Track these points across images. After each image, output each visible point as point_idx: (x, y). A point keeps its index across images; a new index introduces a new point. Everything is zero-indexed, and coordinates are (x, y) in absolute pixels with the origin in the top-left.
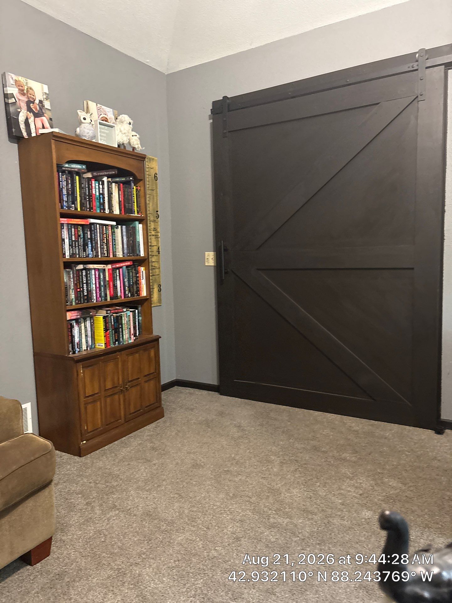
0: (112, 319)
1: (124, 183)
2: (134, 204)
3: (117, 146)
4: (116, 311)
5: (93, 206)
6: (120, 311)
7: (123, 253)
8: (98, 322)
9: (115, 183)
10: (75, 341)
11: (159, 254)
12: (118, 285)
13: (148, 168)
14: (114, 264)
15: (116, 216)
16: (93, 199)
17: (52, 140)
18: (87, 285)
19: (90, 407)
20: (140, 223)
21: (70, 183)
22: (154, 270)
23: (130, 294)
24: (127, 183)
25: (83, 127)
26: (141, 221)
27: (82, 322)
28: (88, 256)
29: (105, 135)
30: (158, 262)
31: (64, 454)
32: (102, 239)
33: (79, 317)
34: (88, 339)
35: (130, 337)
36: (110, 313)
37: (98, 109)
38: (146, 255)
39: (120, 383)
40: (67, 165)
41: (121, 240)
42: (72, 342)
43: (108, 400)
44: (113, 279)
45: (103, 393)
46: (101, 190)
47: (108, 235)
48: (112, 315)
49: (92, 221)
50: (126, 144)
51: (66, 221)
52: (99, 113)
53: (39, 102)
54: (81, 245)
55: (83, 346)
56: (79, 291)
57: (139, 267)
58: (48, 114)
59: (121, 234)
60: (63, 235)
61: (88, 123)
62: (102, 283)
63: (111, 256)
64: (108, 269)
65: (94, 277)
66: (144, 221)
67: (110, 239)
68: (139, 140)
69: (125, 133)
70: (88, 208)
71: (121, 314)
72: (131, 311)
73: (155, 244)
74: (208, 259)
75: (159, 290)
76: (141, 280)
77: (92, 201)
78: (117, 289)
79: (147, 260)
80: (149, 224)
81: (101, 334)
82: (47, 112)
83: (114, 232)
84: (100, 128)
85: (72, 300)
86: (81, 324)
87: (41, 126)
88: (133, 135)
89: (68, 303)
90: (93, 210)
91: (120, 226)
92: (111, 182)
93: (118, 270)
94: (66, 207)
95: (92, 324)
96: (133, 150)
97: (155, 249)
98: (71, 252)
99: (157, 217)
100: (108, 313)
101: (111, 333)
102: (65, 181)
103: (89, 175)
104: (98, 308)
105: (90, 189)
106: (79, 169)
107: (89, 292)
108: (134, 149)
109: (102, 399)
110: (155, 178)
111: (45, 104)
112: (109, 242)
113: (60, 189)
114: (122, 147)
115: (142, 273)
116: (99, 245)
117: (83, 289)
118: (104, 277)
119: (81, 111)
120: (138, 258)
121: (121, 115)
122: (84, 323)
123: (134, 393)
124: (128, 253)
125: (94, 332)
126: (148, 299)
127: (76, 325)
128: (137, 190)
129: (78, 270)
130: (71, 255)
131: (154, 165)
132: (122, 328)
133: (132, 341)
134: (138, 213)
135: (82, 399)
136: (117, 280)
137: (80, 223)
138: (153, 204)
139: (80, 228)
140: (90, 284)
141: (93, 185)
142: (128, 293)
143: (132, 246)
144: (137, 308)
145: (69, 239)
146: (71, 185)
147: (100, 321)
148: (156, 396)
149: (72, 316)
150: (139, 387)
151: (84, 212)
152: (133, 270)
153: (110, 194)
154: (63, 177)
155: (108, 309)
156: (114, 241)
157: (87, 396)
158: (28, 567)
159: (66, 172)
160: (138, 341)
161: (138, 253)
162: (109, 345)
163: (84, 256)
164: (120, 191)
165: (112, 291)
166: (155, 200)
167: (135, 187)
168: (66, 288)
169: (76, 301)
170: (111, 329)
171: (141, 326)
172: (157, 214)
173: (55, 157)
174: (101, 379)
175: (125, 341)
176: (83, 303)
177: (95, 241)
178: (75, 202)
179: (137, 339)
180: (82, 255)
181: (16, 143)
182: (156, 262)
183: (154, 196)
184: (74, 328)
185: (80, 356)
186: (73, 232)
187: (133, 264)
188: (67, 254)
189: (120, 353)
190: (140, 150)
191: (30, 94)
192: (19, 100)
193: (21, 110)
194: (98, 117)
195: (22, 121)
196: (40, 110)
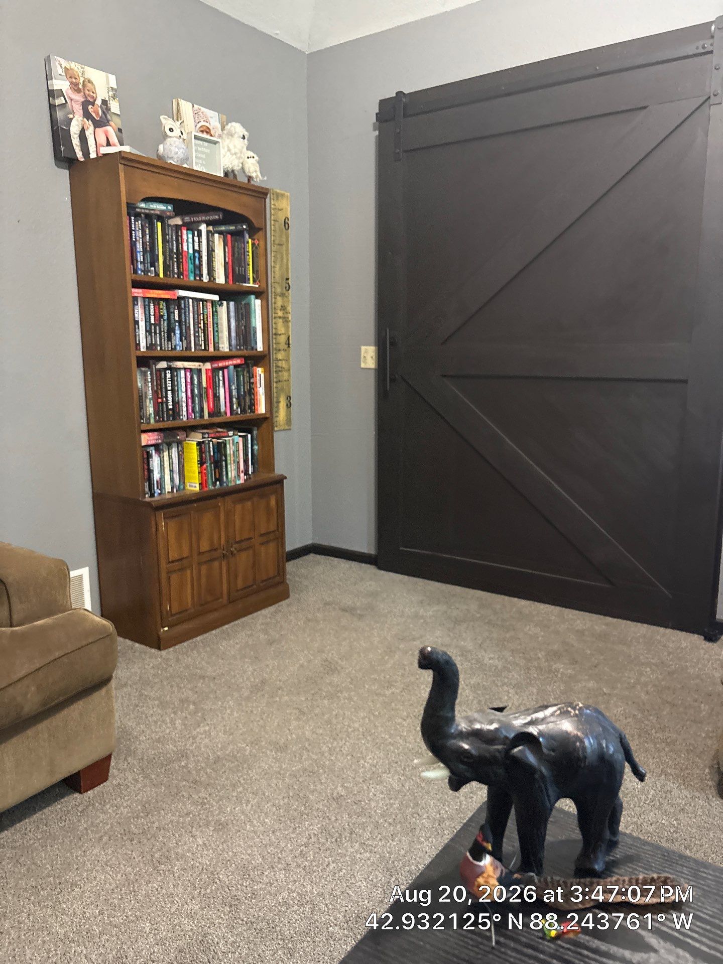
0: (211, 446)
1: (232, 233)
2: (248, 267)
3: (222, 175)
5: (183, 270)
6: (223, 435)
7: (230, 345)
8: (189, 451)
9: (219, 234)
10: (154, 478)
11: (289, 347)
12: (221, 394)
13: (274, 209)
14: (215, 362)
15: (219, 287)
16: (184, 258)
17: (120, 165)
18: (173, 394)
19: (174, 577)
20: (257, 298)
21: (147, 232)
22: (280, 373)
23: (239, 410)
24: (237, 235)
25: (168, 144)
26: (258, 294)
27: (164, 449)
28: (175, 349)
29: (203, 156)
30: (287, 361)
31: (137, 645)
32: (196, 322)
33: (160, 441)
34: (175, 475)
35: (238, 476)
36: (208, 438)
37: (196, 113)
38: (267, 349)
39: (222, 546)
40: (143, 205)
41: (227, 323)
42: (150, 479)
43: (204, 569)
44: (213, 384)
45: (195, 557)
46: (196, 244)
47: (207, 315)
48: (211, 441)
49: (182, 293)
50: (238, 172)
51: (141, 293)
52: (196, 118)
53: (102, 104)
54: (164, 331)
55: (166, 487)
56: (162, 403)
57: (255, 368)
58: (116, 122)
59: (226, 314)
60: (136, 315)
61: (176, 137)
62: (196, 391)
63: (211, 349)
64: (206, 370)
65: (184, 381)
66: (264, 295)
67: (209, 323)
68: (258, 165)
69: (235, 154)
70: (176, 273)
71: (226, 440)
72: (240, 436)
73: (283, 332)
74: (365, 357)
75: (287, 405)
76: (258, 388)
77: (182, 262)
78: (219, 400)
79: (268, 357)
80: (273, 299)
81: (192, 469)
82: (114, 118)
83: (216, 312)
84: (196, 145)
85: (150, 415)
86: (163, 452)
87: (104, 142)
88: (249, 156)
89: (143, 419)
90: (183, 276)
91: (225, 303)
92: (213, 232)
93: (221, 372)
94: (142, 271)
95: (181, 453)
96: (249, 180)
97: (282, 339)
98: (149, 342)
99: (287, 288)
100: (205, 438)
101: (209, 467)
102: (140, 231)
103: (178, 221)
104: (190, 429)
105: (179, 243)
106: (162, 211)
107: (176, 403)
108: (250, 178)
109: (194, 566)
110: (285, 225)
111: (111, 105)
112: (208, 327)
113: (133, 242)
114: (231, 176)
115: (259, 378)
116: (192, 332)
117: (167, 400)
118: (200, 382)
119: (166, 117)
120: (253, 353)
121: (230, 124)
122: (167, 452)
123: (243, 560)
124: (237, 345)
125: (183, 466)
126: (268, 418)
127: (155, 453)
128: (253, 244)
129: (159, 370)
130: (148, 345)
131: (284, 204)
132: (226, 460)
133: (241, 481)
134: (254, 281)
135: (163, 564)
136: (219, 385)
137: (163, 296)
138: (281, 267)
139: (163, 305)
140: (178, 391)
141: (185, 237)
142: (237, 408)
143: (244, 334)
144: (251, 433)
145: (146, 322)
146: (149, 237)
147: (193, 449)
148: (278, 565)
149: (150, 440)
150: (251, 552)
151: (170, 279)
152: (245, 373)
153: (211, 251)
154: (137, 223)
155: (205, 431)
156: (215, 325)
157: (171, 560)
158: (77, 795)
159: (142, 215)
160: (251, 483)
161: (253, 345)
162: (206, 487)
163: (168, 348)
164: (227, 246)
165: (211, 405)
166: (285, 261)
167: (250, 241)
168: (139, 396)
169: (155, 418)
170: (209, 462)
171: (257, 459)
172: (286, 283)
173: (124, 193)
174: (194, 536)
175: (231, 481)
176: (168, 419)
177: (185, 325)
178: (156, 264)
179: (250, 478)
180: (166, 346)
181: (65, 169)
182: (284, 360)
183: (283, 255)
184: (152, 458)
185: (160, 501)
186: (152, 310)
187: (246, 363)
188: (143, 344)
189: (222, 499)
190: (260, 180)
191: (88, 90)
192: (71, 100)
193: (74, 117)
194: (194, 127)
195: (75, 133)
196: (103, 116)
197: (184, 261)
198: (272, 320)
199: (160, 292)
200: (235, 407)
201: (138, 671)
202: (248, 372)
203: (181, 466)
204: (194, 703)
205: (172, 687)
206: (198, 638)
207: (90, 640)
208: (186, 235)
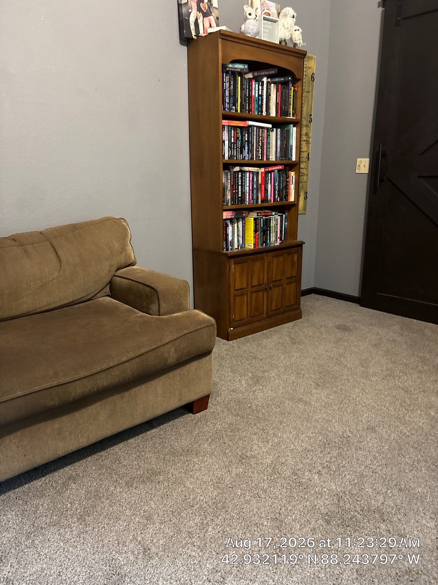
0: (262, 221)
1: (282, 83)
2: (290, 106)
3: (279, 43)
5: (252, 108)
6: (269, 214)
7: (276, 157)
8: (248, 223)
9: (274, 84)
10: (228, 239)
11: (308, 160)
12: (269, 189)
13: (306, 67)
14: (267, 168)
15: (272, 119)
17: (219, 39)
18: (242, 187)
19: (237, 299)
20: (294, 126)
21: (232, 84)
22: (303, 177)
23: (279, 199)
24: (285, 84)
25: (248, 24)
26: (295, 124)
27: (235, 222)
28: (244, 159)
29: (268, 31)
30: (306, 169)
32: (258, 142)
33: (233, 217)
34: (240, 238)
35: (276, 240)
36: (260, 216)
37: (262, 5)
38: (297, 160)
39: (265, 283)
40: (230, 66)
41: (275, 143)
42: (226, 240)
43: (254, 295)
44: (265, 182)
45: (250, 288)
46: (260, 91)
47: (264, 137)
48: (262, 217)
49: (251, 123)
51: (227, 123)
52: (263, 8)
53: (208, 1)
54: (238, 147)
55: (235, 245)
56: (235, 193)
57: (290, 172)
59: (275, 137)
60: (224, 137)
61: (253, 19)
62: (255, 186)
63: (265, 159)
64: (261, 172)
65: (248, 180)
66: (299, 124)
67: (264, 142)
68: (301, 35)
69: (287, 28)
70: (247, 110)
71: (270, 217)
72: (279, 215)
73: (306, 150)
74: (359, 165)
75: (305, 198)
76: (291, 185)
77: (251, 103)
78: (268, 192)
79: (298, 165)
81: (250, 235)
83: (269, 135)
84: (264, 24)
86: (234, 224)
87: (208, 25)
88: (296, 30)
89: (225, 203)
90: (251, 112)
91: (275, 129)
92: (271, 82)
93: (270, 174)
94: (228, 109)
95: (244, 225)
96: (294, 46)
97: (305, 155)
98: (230, 154)
99: (310, 121)
100: (259, 216)
101: (259, 234)
102: (228, 82)
103: (250, 76)
104: (250, 210)
105: (250, 90)
106: (242, 69)
107: (243, 193)
108: (295, 44)
109: (249, 293)
110: (312, 78)
111: (213, 2)
112: (264, 145)
113: (224, 90)
114: (283, 43)
115: (292, 178)
116: (255, 148)
117: (238, 191)
118: (257, 181)
119: (246, 6)
120: (289, 162)
122: (236, 224)
123: (276, 292)
124: (280, 157)
125: (245, 232)
126: (296, 204)
127: (230, 224)
128: (294, 91)
129: (235, 172)
130: (229, 157)
131: (312, 64)
132: (270, 230)
133: (278, 244)
134: (293, 115)
135: (232, 291)
136: (268, 183)
137: (239, 125)
138: (307, 107)
139: (239, 131)
140: (244, 186)
141: (254, 86)
142: (278, 198)
143: (285, 149)
144: (284, 213)
145: (229, 141)
146: (233, 86)
147: (251, 223)
148: (296, 298)
149: (228, 216)
150: (281, 288)
151: (244, 113)
152: (284, 175)
153: (268, 95)
154: (227, 77)
155: (259, 211)
156: (268, 144)
157: (236, 289)
158: (191, 414)
159: (230, 72)
160: (284, 245)
161: (290, 157)
162: (258, 246)
163: (240, 158)
164: (278, 92)
165: (263, 195)
166: (310, 103)
167: (292, 88)
168: (223, 188)
169: (231, 202)
170: (260, 231)
172: (310, 118)
173: (221, 57)
174: (249, 275)
175: (272, 243)
176: (238, 204)
177: (251, 143)
178: (236, 104)
179: (282, 242)
180: (239, 157)
181: (186, 46)
183: (309, 99)
184: (228, 227)
185: (232, 253)
186: (233, 134)
187: (285, 169)
188: (226, 156)
189: (267, 254)
190: (301, 46)
192: (191, 0)
193: (192, 11)
195: (192, 22)
196: (208, 9)
197: (252, 101)
199: (238, 122)
200: (276, 197)
202: (286, 174)
204: (252, 373)
205: (237, 362)
206: (250, 336)
207: (202, 326)
208: (255, 85)
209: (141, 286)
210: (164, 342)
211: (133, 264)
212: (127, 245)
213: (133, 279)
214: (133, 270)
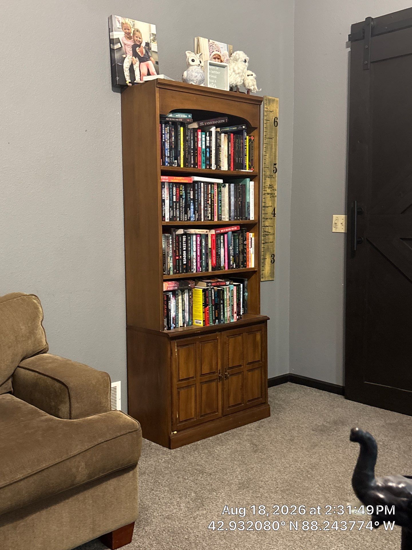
0: (213, 292)
1: (234, 133)
2: (245, 157)
3: (228, 90)
4: (218, 284)
5: (197, 161)
6: (222, 284)
7: (230, 216)
8: (197, 296)
9: (225, 133)
10: (171, 315)
11: (274, 216)
12: (221, 253)
13: (266, 111)
14: (218, 229)
15: (222, 173)
16: (199, 152)
17: (156, 88)
18: (187, 253)
19: (182, 391)
20: (251, 181)
21: (173, 135)
22: (267, 236)
23: (235, 265)
24: (238, 133)
25: (191, 70)
26: (252, 177)
27: (179, 294)
28: (190, 220)
29: (215, 77)
30: (272, 227)
31: (153, 444)
32: (205, 200)
33: (176, 288)
34: (185, 314)
35: (232, 316)
36: (211, 286)
37: (210, 46)
38: (257, 218)
39: (219, 370)
40: (171, 115)
41: (228, 200)
42: (168, 316)
43: (205, 386)
44: (217, 246)
45: (199, 378)
46: (208, 142)
47: (214, 194)
48: (213, 288)
49: (196, 179)
50: (240, 86)
51: (167, 179)
52: (211, 49)
53: (145, 45)
54: (182, 207)
55: (179, 322)
56: (177, 259)
57: (247, 233)
58: (154, 58)
59: (228, 194)
60: (163, 195)
61: (197, 65)
62: (204, 251)
63: (216, 219)
64: (211, 234)
65: (195, 244)
66: (256, 177)
67: (215, 200)
68: (255, 80)
69: (239, 73)
70: (192, 164)
71: (224, 288)
72: (235, 285)
73: (270, 205)
74: (336, 223)
75: (271, 261)
76: (249, 248)
77: (197, 155)
78: (220, 258)
79: (258, 224)
80: (263, 180)
81: (199, 309)
82: (154, 54)
83: (220, 191)
84: (209, 68)
85: (170, 269)
86: (178, 296)
87: (146, 73)
88: (249, 75)
89: (165, 272)
90: (197, 166)
91: (227, 185)
92: (220, 132)
93: (222, 236)
94: (168, 163)
95: (190, 297)
97: (270, 210)
98: (172, 215)
99: (275, 172)
100: (209, 286)
101: (210, 309)
102: (168, 134)
103: (195, 125)
104: (198, 279)
105: (195, 142)
106: (184, 119)
107: (189, 260)
108: (249, 91)
109: (197, 385)
110: (274, 124)
111: (152, 46)
112: (214, 203)
113: (163, 143)
115: (250, 240)
116: (202, 207)
117: (183, 257)
118: (207, 245)
119: (190, 52)
120: (246, 222)
121: (235, 52)
122: (181, 296)
123: (235, 381)
124: (235, 216)
125: (192, 307)
126: (256, 271)
127: (173, 297)
128: (250, 140)
129: (178, 236)
130: (171, 217)
131: (274, 107)
132: (223, 304)
133: (234, 320)
134: (250, 168)
135: (175, 382)
136: (220, 247)
137: (182, 181)
138: (270, 155)
139: (182, 188)
140: (190, 251)
141: (200, 137)
142: (233, 264)
143: (241, 208)
144: (243, 282)
145: (170, 200)
146: (175, 138)
147: (199, 294)
148: (262, 389)
149: (169, 287)
150: (241, 375)
151: (188, 168)
152: (240, 236)
153: (218, 147)
154: (166, 129)
155: (209, 281)
156: (220, 202)
157: (180, 379)
159: (170, 122)
160: (242, 322)
161: (247, 216)
162: (208, 323)
163: (185, 219)
164: (230, 142)
165: (214, 261)
166: (274, 150)
167: (247, 137)
168: (163, 255)
169: (173, 271)
170: (211, 304)
171: (247, 303)
172: (274, 167)
173: (158, 107)
174: (197, 360)
175: (226, 320)
176: (182, 273)
177: (197, 202)
178: (179, 157)
179: (241, 318)
180: (183, 218)
181: (119, 93)
182: (271, 226)
183: (272, 146)
184: (170, 300)
185: (174, 333)
186: (174, 191)
187: (241, 229)
188: (167, 217)
189: (219, 333)
190: (256, 92)
191: (137, 37)
192: (125, 45)
193: (126, 56)
194: (209, 56)
195: (127, 68)
196: (146, 54)
197: (198, 154)
198: (262, 195)
199: (181, 178)
200: (231, 263)
201: (154, 464)
202: (243, 236)
203: (190, 307)
204: (195, 492)
205: (178, 478)
206: (199, 442)
207: (122, 433)
208: (200, 135)
209: (49, 381)
210: (71, 454)
211: (44, 351)
212: (37, 327)
213: (41, 371)
214: (43, 359)
